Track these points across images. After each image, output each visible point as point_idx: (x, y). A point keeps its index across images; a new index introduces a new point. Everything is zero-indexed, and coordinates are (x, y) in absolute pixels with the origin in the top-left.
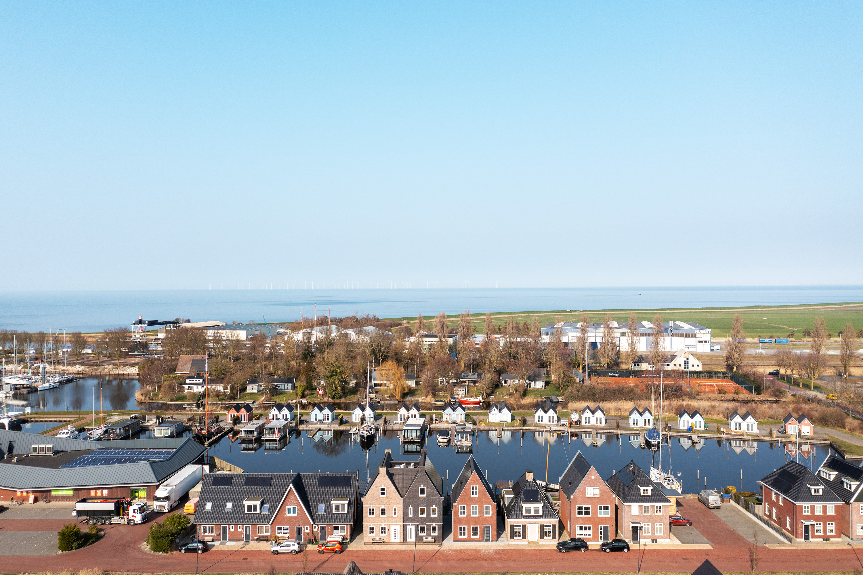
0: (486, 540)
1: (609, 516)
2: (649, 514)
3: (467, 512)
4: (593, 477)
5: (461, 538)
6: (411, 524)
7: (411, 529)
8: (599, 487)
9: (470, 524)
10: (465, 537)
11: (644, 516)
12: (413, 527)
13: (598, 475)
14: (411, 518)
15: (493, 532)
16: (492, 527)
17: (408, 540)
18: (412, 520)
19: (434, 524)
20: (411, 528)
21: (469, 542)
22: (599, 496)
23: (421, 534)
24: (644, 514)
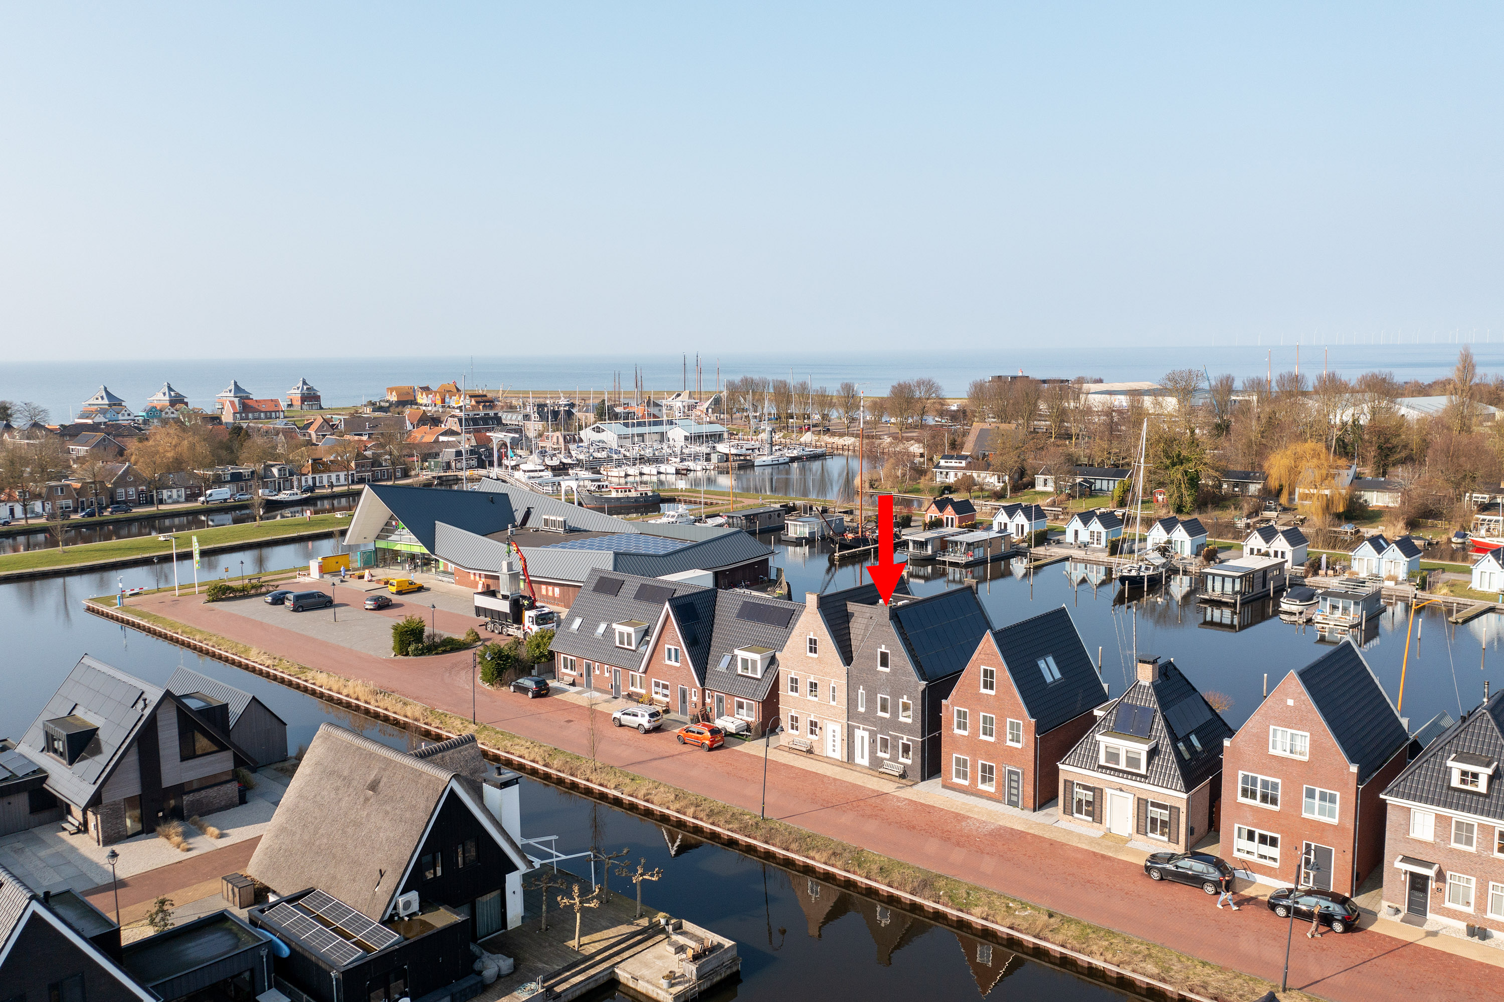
0: (1012, 803)
1: (1335, 821)
2: (1472, 849)
3: (972, 727)
4: (1290, 702)
5: (957, 784)
6: (861, 726)
7: (863, 737)
8: (1308, 734)
9: (975, 755)
10: (966, 783)
11: (1452, 851)
12: (866, 734)
13: (1306, 697)
14: (861, 714)
15: (1027, 788)
16: (1023, 773)
17: (858, 760)
18: (865, 719)
19: (905, 737)
20: (862, 735)
21: (972, 797)
22: (1306, 758)
23: (880, 754)
24: (1454, 845)
